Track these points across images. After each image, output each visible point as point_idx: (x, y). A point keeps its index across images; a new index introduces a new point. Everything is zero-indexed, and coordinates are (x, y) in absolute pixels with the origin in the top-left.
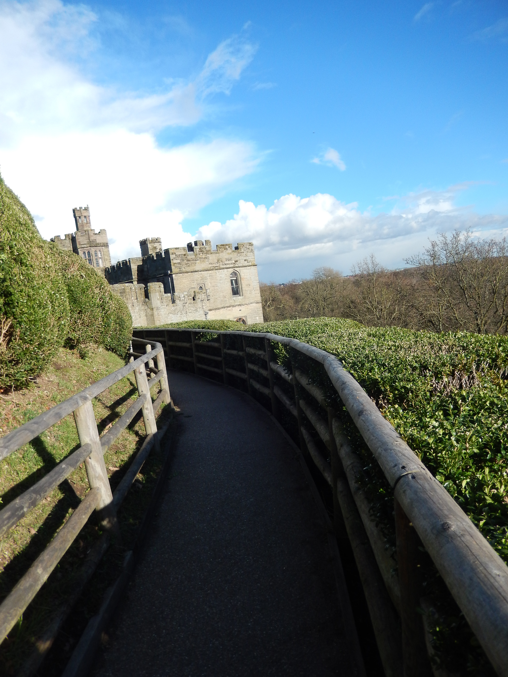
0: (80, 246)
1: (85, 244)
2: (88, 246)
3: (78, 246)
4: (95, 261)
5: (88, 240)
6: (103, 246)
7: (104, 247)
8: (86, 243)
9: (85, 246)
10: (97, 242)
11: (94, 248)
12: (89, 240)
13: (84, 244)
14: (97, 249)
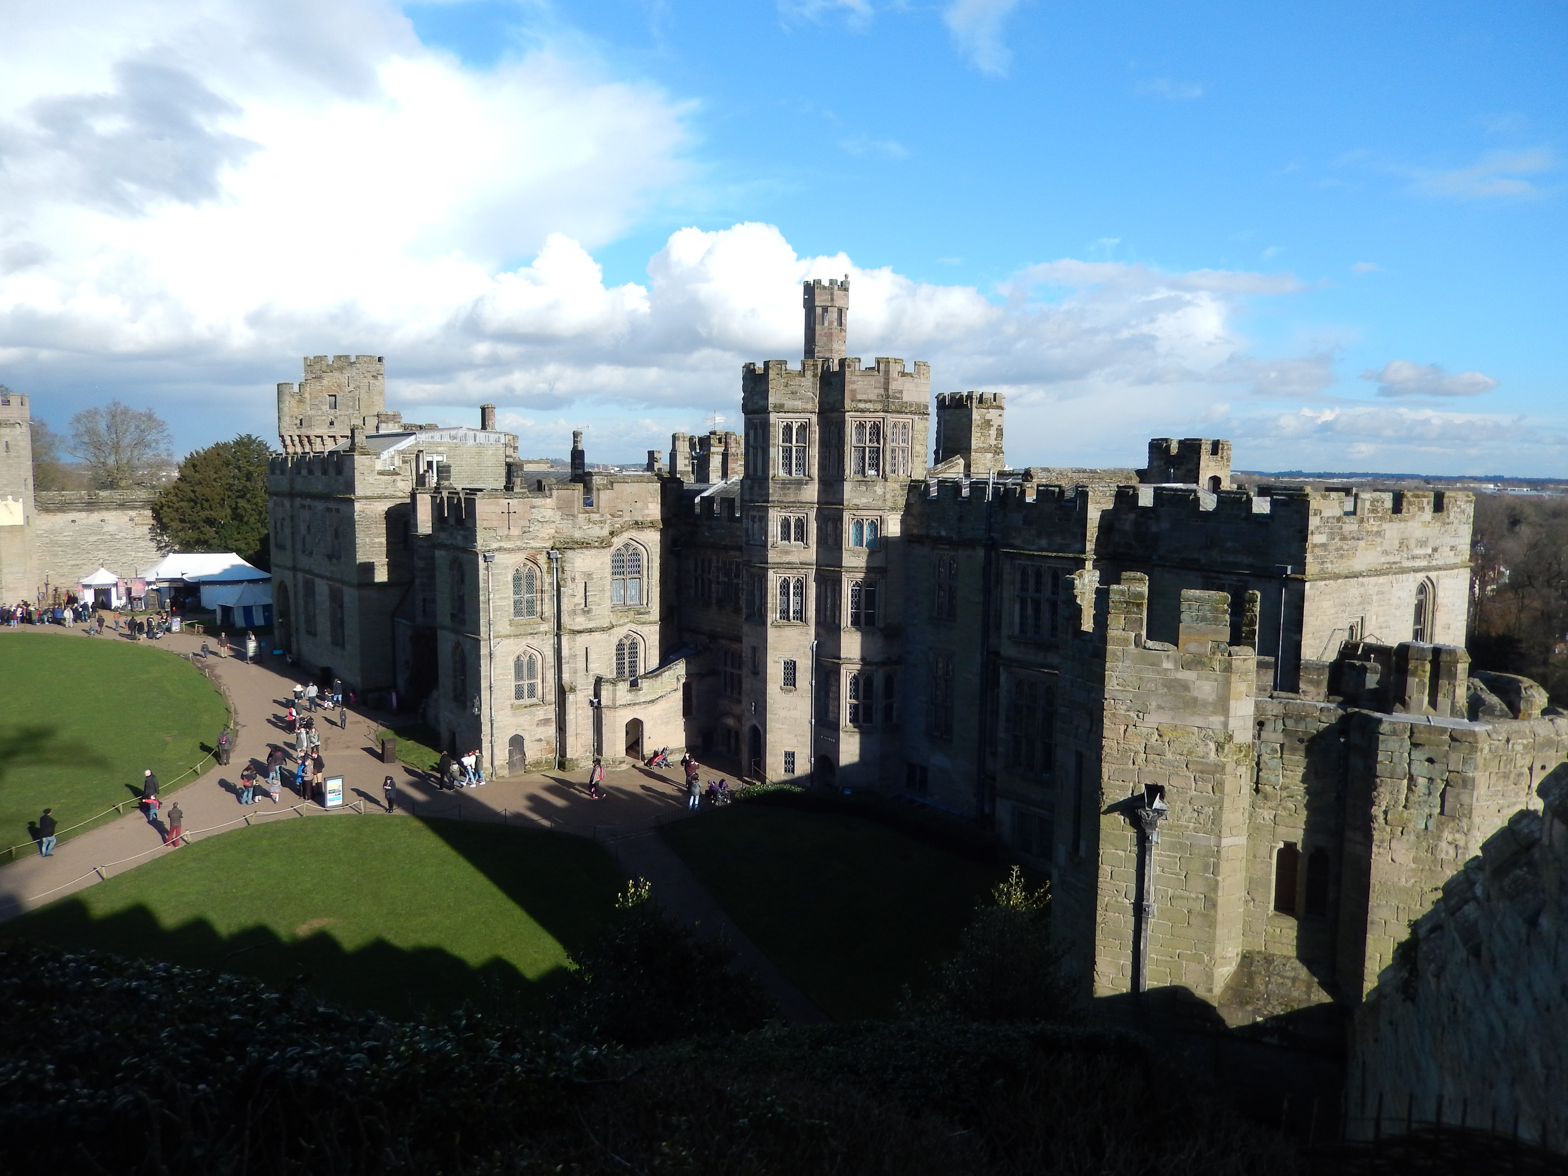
0: (854, 404)
1: (870, 401)
2: (879, 407)
3: (848, 404)
4: (888, 457)
5: (882, 391)
6: (915, 414)
7: (917, 417)
8: (873, 397)
9: (869, 406)
10: (905, 400)
11: (895, 415)
12: (886, 389)
13: (866, 401)
14: (902, 419)
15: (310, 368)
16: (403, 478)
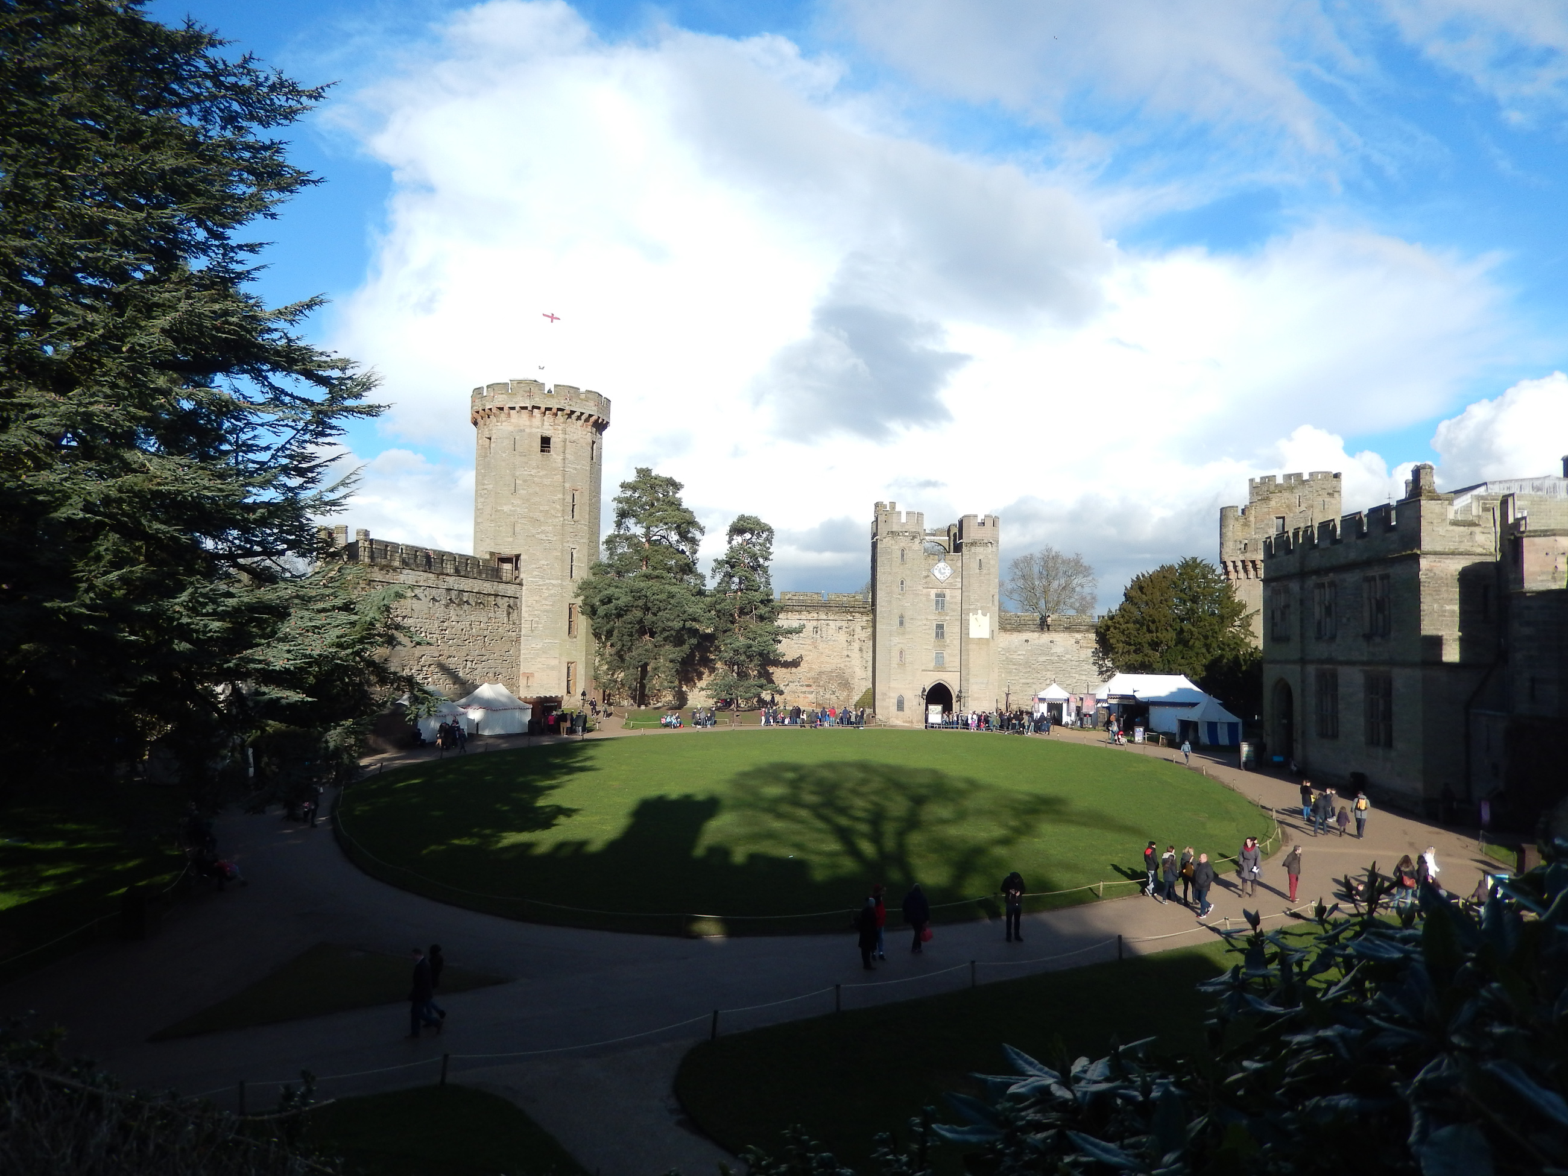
15: (1256, 490)
16: (1482, 530)
